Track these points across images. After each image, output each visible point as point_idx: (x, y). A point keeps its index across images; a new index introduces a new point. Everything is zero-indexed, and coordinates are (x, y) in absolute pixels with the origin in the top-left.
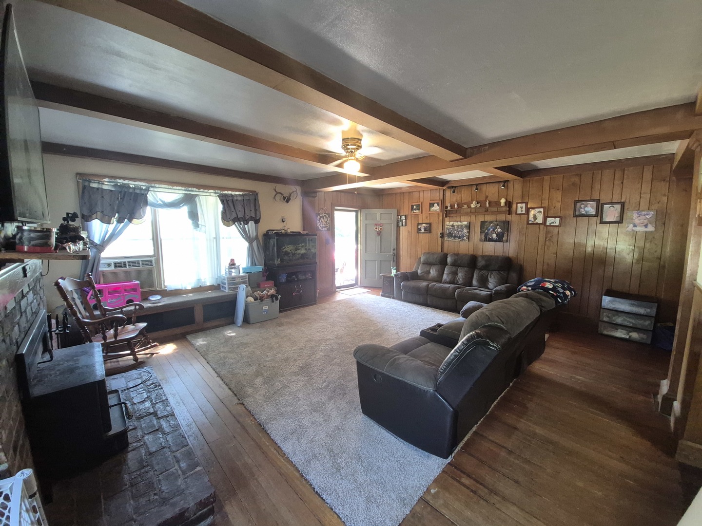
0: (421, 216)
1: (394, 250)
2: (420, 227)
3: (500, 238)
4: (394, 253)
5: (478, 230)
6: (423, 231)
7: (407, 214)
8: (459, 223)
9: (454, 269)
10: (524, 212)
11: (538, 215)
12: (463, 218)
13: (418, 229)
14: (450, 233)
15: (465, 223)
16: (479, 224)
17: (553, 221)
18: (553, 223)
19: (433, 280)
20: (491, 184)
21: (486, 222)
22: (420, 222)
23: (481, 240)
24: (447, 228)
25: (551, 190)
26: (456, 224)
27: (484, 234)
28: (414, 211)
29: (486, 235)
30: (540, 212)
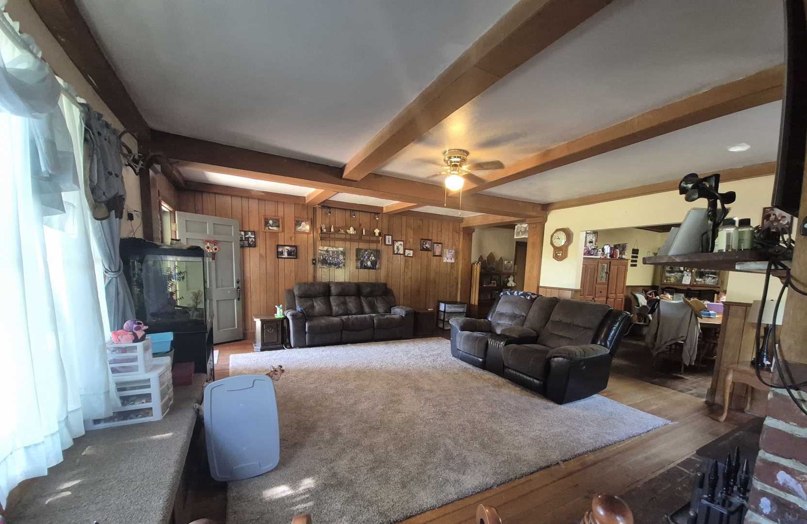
0: (281, 236)
1: (238, 282)
2: (280, 250)
3: (374, 266)
4: (238, 288)
5: (354, 257)
6: (286, 255)
7: (256, 229)
8: (335, 249)
9: (342, 299)
10: (390, 243)
11: (400, 247)
12: (338, 243)
13: (278, 252)
14: (324, 259)
15: (341, 249)
16: (354, 252)
17: (409, 252)
18: (409, 254)
19: (322, 315)
20: (363, 213)
21: (362, 249)
22: (280, 244)
23: (357, 268)
24: (320, 254)
25: (407, 228)
26: (330, 249)
27: (360, 261)
28: (270, 227)
29: (362, 262)
30: (401, 244)
